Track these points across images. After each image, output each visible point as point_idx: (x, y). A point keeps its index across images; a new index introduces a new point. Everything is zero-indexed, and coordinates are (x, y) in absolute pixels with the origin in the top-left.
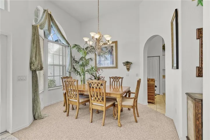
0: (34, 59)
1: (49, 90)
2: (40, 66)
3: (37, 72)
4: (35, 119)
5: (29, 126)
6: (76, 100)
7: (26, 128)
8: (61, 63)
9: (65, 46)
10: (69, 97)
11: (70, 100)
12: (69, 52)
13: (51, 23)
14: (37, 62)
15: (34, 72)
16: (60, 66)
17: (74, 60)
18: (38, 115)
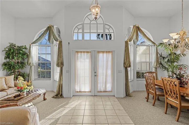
0: (126, 61)
1: (137, 80)
2: (128, 65)
3: (128, 68)
4: (127, 95)
5: (123, 97)
6: (153, 91)
7: (122, 98)
8: (148, 60)
9: (152, 46)
10: (148, 88)
11: (149, 90)
12: (155, 50)
13: (139, 32)
14: (127, 63)
15: (126, 69)
16: (146, 62)
17: (161, 56)
18: (128, 94)
